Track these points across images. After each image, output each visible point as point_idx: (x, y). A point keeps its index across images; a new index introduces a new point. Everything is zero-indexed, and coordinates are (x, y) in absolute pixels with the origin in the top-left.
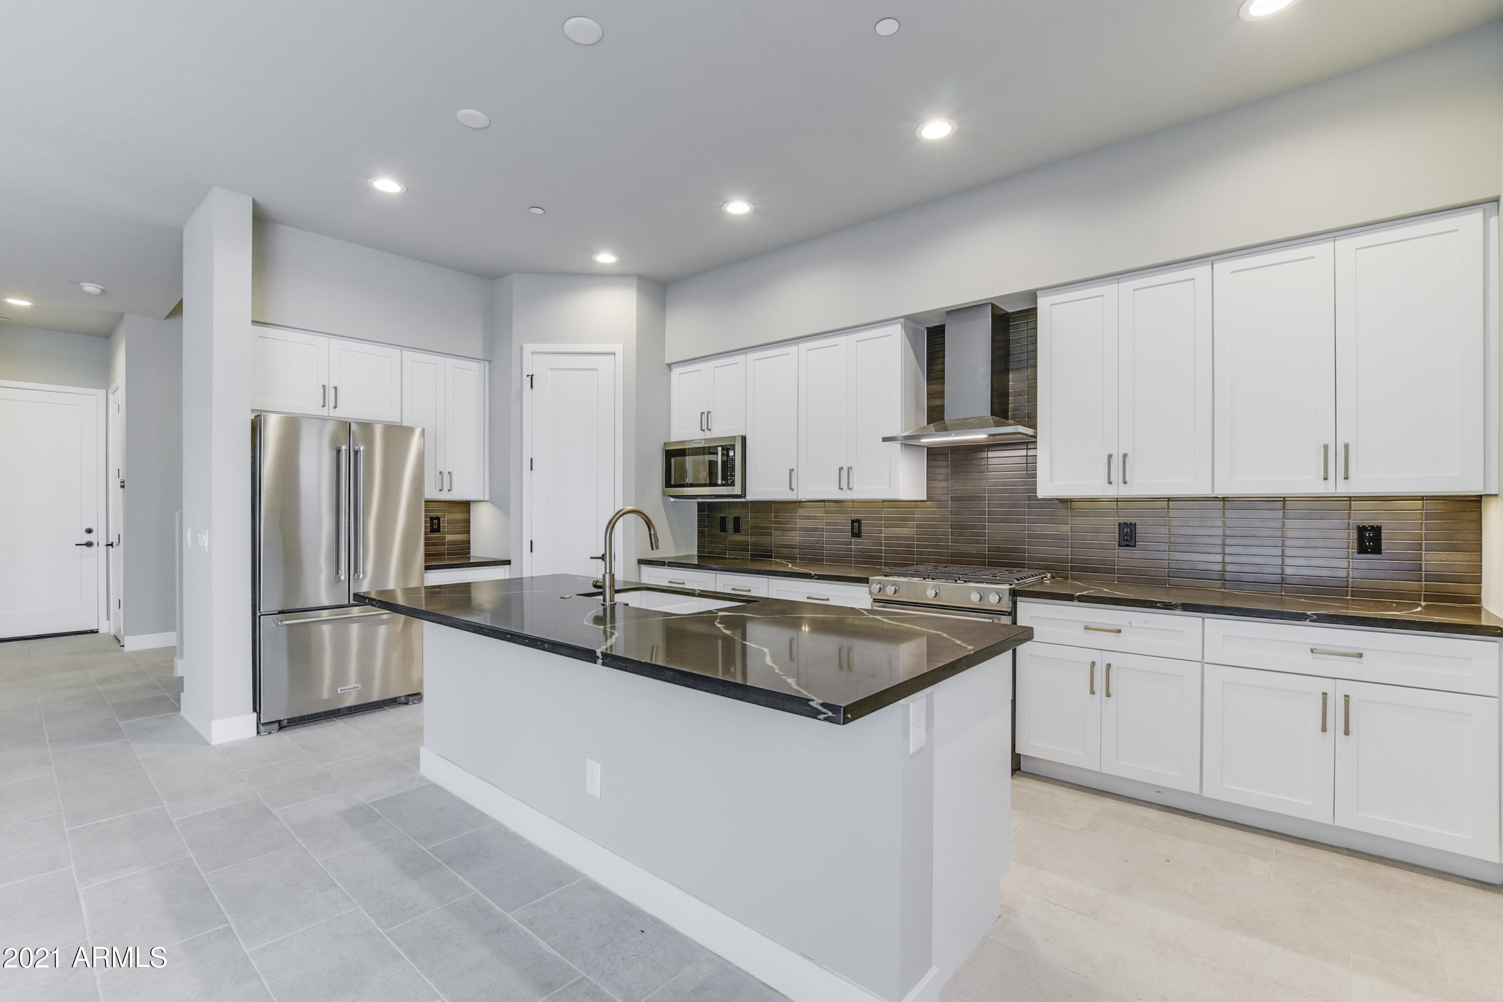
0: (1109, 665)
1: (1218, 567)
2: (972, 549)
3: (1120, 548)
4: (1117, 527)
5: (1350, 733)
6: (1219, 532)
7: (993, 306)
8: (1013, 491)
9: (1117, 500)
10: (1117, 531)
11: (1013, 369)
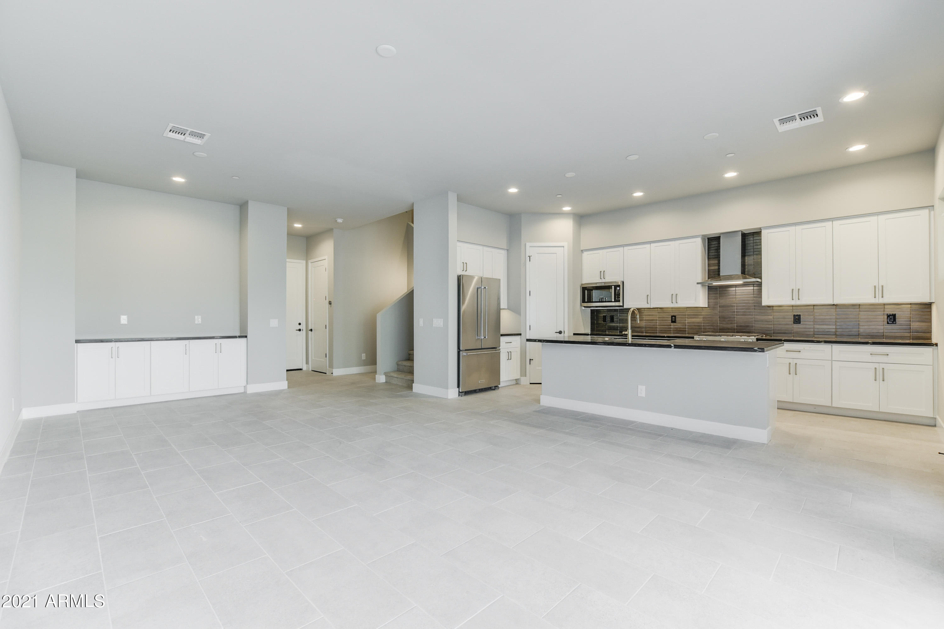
0: (796, 364)
1: (834, 330)
2: (729, 326)
3: (794, 324)
4: (793, 316)
5: (885, 380)
6: (834, 317)
7: (742, 232)
8: (749, 303)
9: (793, 306)
10: (793, 318)
11: (747, 255)
